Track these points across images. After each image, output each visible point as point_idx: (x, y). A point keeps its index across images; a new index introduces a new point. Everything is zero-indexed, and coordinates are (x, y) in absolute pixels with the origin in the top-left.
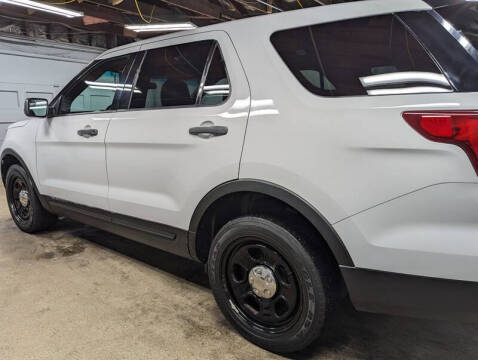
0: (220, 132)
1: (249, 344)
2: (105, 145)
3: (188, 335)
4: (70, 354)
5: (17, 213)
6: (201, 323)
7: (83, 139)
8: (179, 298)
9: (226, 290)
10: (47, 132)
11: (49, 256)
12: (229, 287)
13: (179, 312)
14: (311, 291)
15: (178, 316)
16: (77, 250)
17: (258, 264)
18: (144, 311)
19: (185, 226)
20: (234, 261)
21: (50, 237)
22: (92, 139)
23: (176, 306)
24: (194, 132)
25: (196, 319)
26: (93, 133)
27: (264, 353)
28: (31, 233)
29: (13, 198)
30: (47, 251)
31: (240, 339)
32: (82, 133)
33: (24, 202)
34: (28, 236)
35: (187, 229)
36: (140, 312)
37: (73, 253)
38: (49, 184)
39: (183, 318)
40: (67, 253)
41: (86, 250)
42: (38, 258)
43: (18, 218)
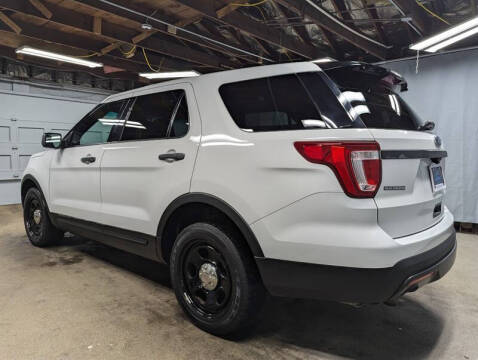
0: (179, 157)
1: (197, 329)
2: (100, 169)
3: (150, 322)
5: (31, 229)
6: (164, 314)
7: (85, 165)
9: (183, 285)
10: (59, 160)
11: (52, 264)
12: (185, 280)
13: (148, 307)
14: (238, 280)
15: (146, 309)
16: (76, 260)
17: (206, 262)
18: (120, 305)
19: (153, 232)
20: (188, 260)
22: (91, 165)
23: (147, 303)
24: (163, 158)
25: (160, 312)
26: (92, 160)
27: (207, 335)
28: (41, 246)
29: (28, 217)
30: (51, 260)
32: (84, 160)
33: (37, 220)
34: (38, 249)
35: (155, 235)
36: (116, 305)
37: (73, 263)
38: (57, 204)
39: (150, 310)
40: (67, 262)
42: (42, 266)
43: (31, 234)
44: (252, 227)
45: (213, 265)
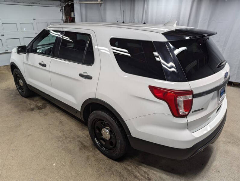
0: (89, 78)
1: (101, 154)
2: (49, 71)
3: (80, 149)
4: (38, 154)
5: (19, 89)
6: (86, 144)
7: (41, 67)
8: (80, 133)
9: (94, 135)
11: (32, 110)
12: (95, 133)
13: (79, 139)
14: (119, 141)
15: (78, 141)
16: (43, 107)
17: (104, 128)
18: (66, 138)
19: (79, 109)
20: (96, 125)
21: (33, 100)
22: (45, 68)
23: (78, 136)
24: (81, 75)
25: (84, 143)
26: (44, 65)
27: (106, 158)
30: (32, 107)
31: (98, 152)
32: (40, 64)
33: (21, 85)
34: (24, 99)
35: (80, 111)
36: (64, 138)
37: (42, 108)
38: (30, 81)
39: (79, 141)
40: (40, 108)
41: (47, 107)
42: (28, 111)
43: (20, 91)
44: (126, 122)
45: (107, 129)
